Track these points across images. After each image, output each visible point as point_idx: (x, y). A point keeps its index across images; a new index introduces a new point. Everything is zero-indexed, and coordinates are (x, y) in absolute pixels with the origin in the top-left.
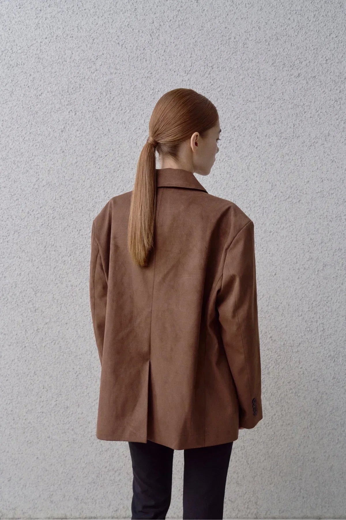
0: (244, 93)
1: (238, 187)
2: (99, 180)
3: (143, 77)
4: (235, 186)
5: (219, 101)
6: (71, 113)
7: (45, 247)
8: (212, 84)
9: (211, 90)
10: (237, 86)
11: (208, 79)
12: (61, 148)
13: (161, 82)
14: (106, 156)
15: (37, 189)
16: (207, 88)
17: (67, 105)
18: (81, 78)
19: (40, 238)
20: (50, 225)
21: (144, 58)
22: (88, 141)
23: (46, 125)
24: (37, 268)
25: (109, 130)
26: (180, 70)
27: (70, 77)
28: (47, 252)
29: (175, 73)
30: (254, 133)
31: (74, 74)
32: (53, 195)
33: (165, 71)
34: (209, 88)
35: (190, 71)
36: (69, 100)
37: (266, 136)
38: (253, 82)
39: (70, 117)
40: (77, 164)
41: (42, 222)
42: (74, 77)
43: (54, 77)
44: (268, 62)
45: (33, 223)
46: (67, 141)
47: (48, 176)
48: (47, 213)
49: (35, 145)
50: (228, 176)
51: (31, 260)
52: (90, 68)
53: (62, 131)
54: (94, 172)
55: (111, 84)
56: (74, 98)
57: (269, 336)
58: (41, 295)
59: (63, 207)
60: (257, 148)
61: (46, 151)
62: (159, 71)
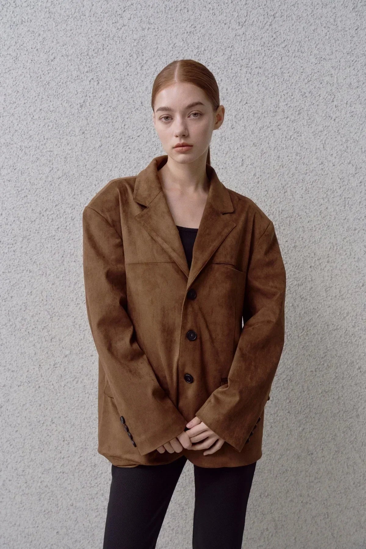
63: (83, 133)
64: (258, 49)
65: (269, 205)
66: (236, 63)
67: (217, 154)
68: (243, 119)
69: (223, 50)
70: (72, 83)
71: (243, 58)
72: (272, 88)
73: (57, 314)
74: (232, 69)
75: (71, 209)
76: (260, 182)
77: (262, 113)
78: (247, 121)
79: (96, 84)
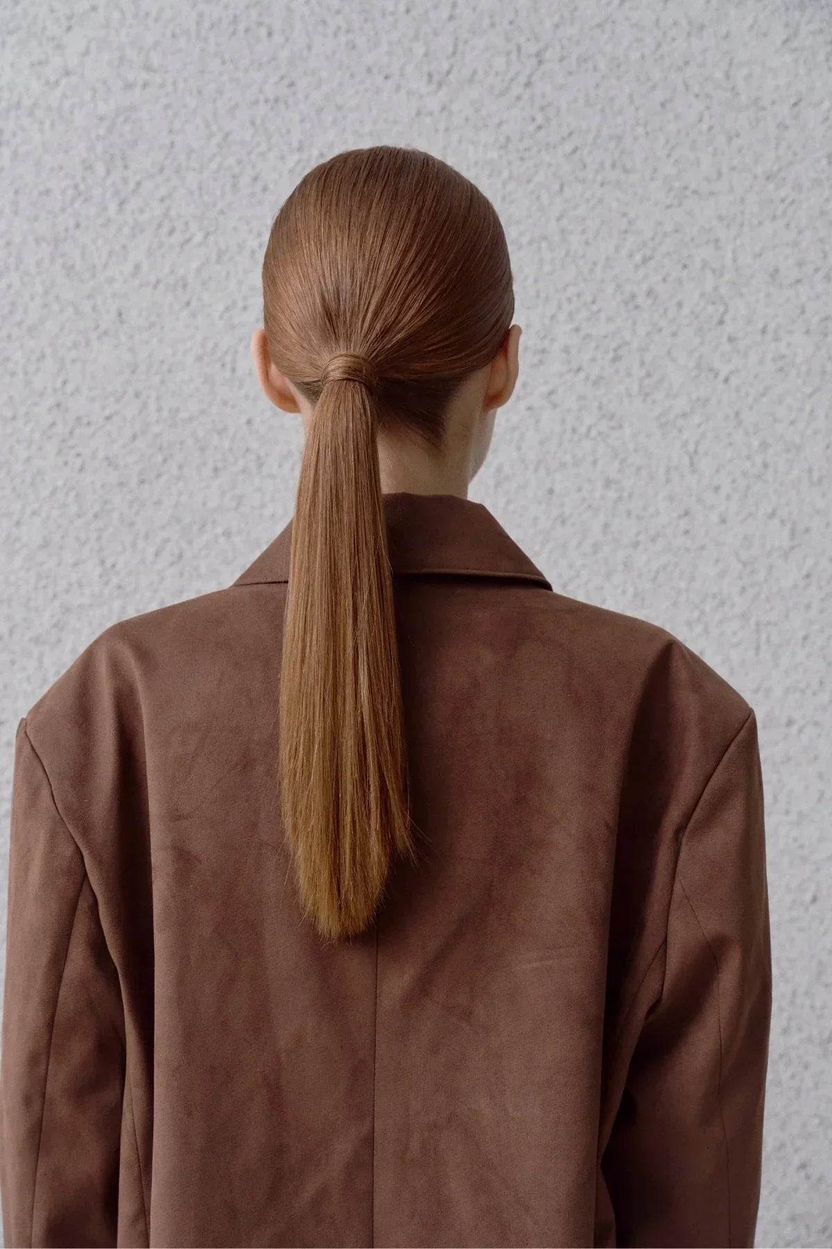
0: (672, 160)
1: (653, 540)
2: (79, 516)
3: (256, 102)
4: (642, 538)
5: (568, 192)
8: (540, 127)
9: (535, 149)
10: (640, 130)
11: (521, 104)
14: (108, 418)
21: (260, 24)
22: (34, 358)
25: (120, 314)
26: (409, 69)
29: (389, 82)
30: (715, 320)
33: (348, 74)
35: (448, 73)
37: (764, 331)
38: (706, 115)
44: (765, 35)
50: (612, 494)
52: (40, 63)
54: (60, 483)
55: (127, 128)
57: (796, 1161)
60: (726, 380)
62: (324, 74)
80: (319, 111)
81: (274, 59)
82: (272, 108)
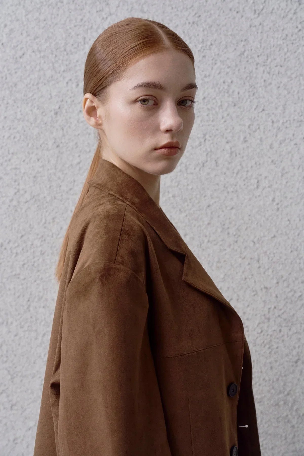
3: (186, 24)
6: (70, 83)
7: (29, 301)
8: (300, 30)
9: (298, 39)
11: (292, 21)
12: (54, 141)
13: (214, 29)
15: (15, 206)
16: (292, 36)
17: (64, 71)
18: (86, 27)
19: (21, 287)
20: (36, 264)
23: (30, 104)
24: (16, 336)
27: (68, 27)
28: (31, 309)
29: (238, 14)
31: (74, 21)
32: (42, 215)
33: (222, 11)
34: (295, 36)
35: (262, 10)
36: (68, 63)
39: (68, 91)
40: (81, 165)
41: (23, 261)
42: (75, 26)
43: (43, 28)
45: (9, 262)
46: (65, 129)
47: (34, 186)
48: (32, 244)
49: (12, 137)
51: (5, 323)
52: (100, 11)
53: (56, 114)
56: (75, 61)
58: (21, 381)
59: (58, 234)
61: (30, 145)
62: (212, 12)
63: (58, 146)
64: (279, 43)
65: (291, 238)
66: (250, 61)
67: (225, 173)
68: (258, 131)
69: (234, 44)
70: (45, 84)
71: (259, 54)
72: (296, 92)
73: (20, 374)
74: (245, 68)
75: (40, 240)
76: (281, 210)
77: (283, 123)
78: (264, 132)
79: (74, 86)
80: (210, 27)
81: (192, 6)
82: (191, 26)
